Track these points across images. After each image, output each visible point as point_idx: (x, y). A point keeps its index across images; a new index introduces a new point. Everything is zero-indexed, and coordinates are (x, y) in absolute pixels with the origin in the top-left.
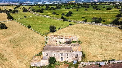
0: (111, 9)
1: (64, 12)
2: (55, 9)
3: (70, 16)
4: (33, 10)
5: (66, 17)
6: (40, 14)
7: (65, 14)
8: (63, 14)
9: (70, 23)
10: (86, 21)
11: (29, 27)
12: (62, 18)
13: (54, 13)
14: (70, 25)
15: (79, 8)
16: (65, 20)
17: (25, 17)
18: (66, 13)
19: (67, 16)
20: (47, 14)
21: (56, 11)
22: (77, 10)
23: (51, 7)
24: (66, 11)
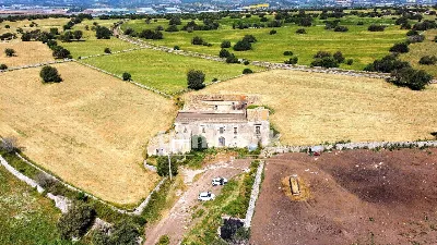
1: (228, 37)
4: (128, 32)
5: (236, 53)
6: (151, 42)
7: (233, 44)
8: (226, 45)
10: (293, 62)
11: (127, 77)
12: (222, 55)
13: (197, 42)
14: (247, 72)
15: (277, 25)
16: (232, 60)
17: (107, 51)
18: (234, 40)
19: (237, 48)
20: (174, 44)
21: (205, 35)
22: (273, 32)
24: (236, 36)
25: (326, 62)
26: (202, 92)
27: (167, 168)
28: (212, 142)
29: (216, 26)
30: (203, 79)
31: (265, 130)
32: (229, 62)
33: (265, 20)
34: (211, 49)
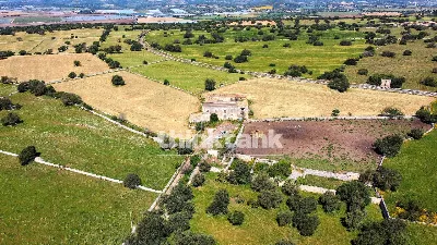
0: (348, 44)
1: (231, 50)
2: (208, 42)
3: (245, 60)
4: (155, 46)
5: (236, 65)
6: (176, 54)
7: (234, 57)
8: (229, 57)
9: (242, 76)
10: (273, 72)
11: (166, 83)
12: (226, 66)
13: (208, 55)
14: (241, 79)
15: (269, 38)
16: (232, 70)
17: (146, 63)
19: (237, 61)
21: (214, 48)
22: (266, 46)
23: (197, 34)
24: (237, 50)
25: (296, 72)
26: (213, 92)
27: (200, 128)
28: (220, 117)
29: (222, 40)
30: (214, 83)
31: (246, 111)
32: (231, 72)
33: (261, 33)
34: (218, 61)
